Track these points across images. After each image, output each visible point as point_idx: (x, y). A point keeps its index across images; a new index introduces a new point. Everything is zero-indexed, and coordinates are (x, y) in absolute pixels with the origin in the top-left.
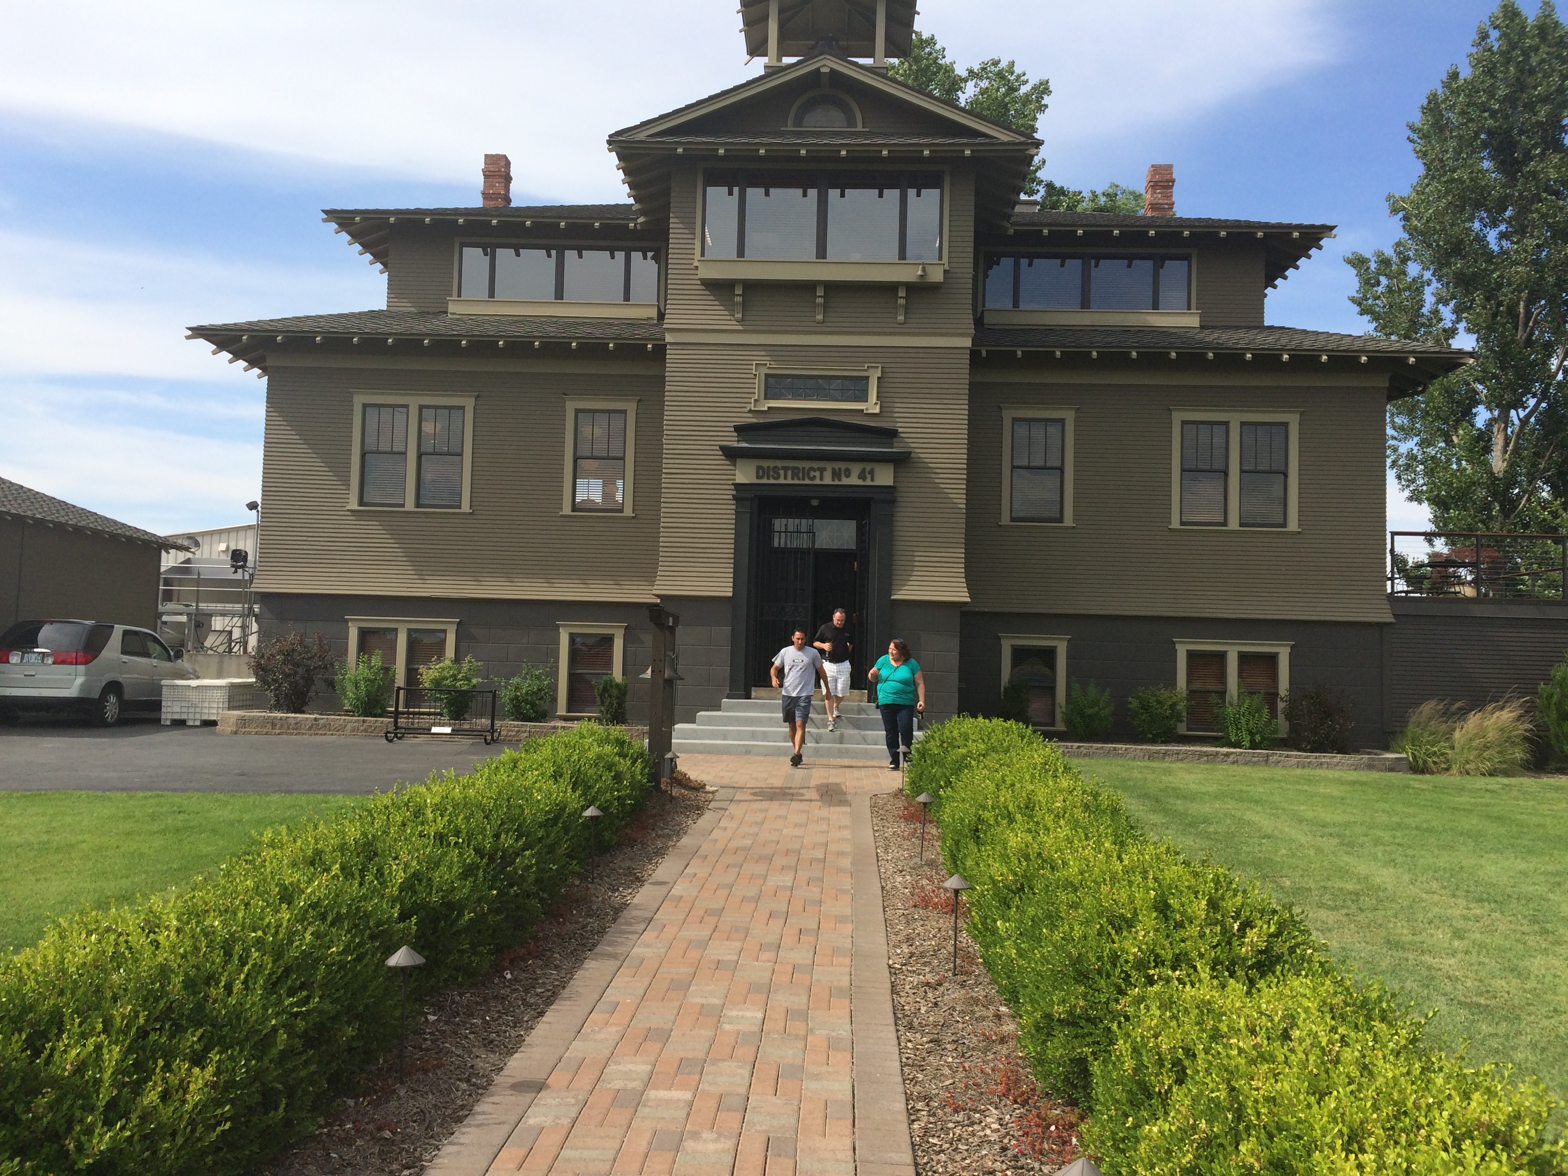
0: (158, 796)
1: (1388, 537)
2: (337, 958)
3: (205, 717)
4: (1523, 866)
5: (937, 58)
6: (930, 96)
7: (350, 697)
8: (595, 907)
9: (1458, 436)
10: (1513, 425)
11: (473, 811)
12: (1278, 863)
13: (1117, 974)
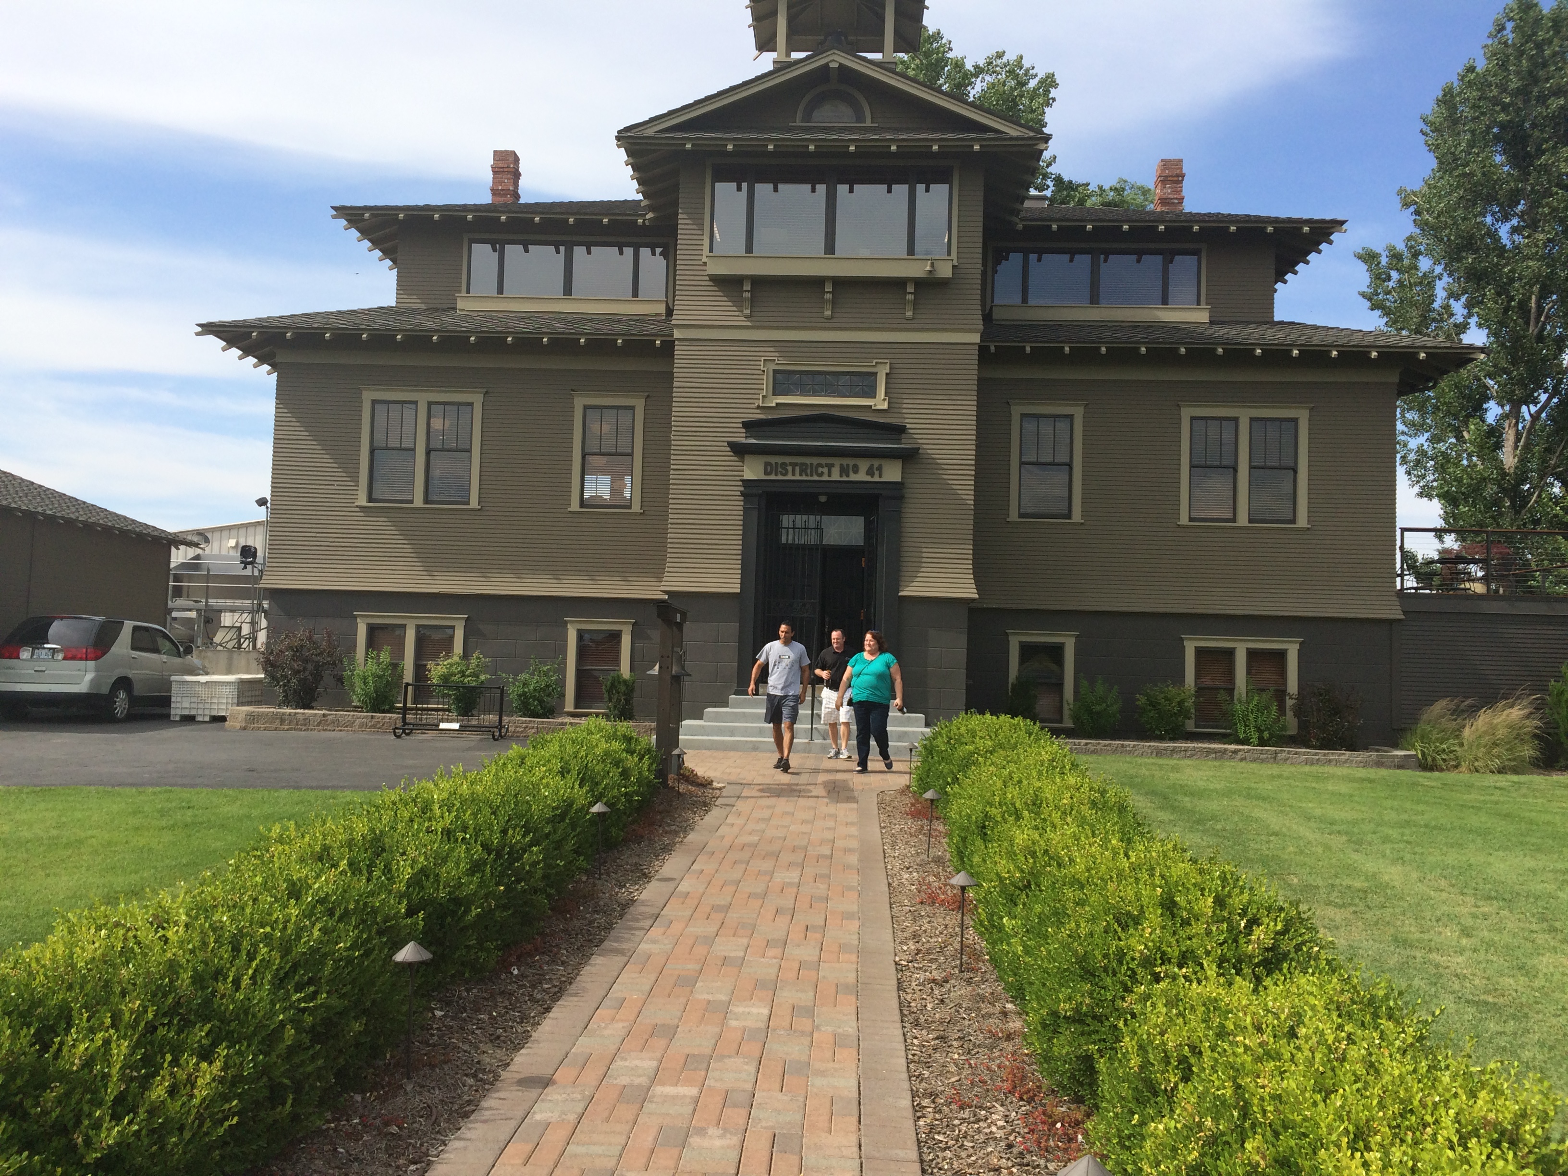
0: (166, 791)
1: (1398, 533)
2: (345, 954)
3: (214, 713)
4: (1532, 864)
5: (944, 52)
6: (939, 90)
7: (358, 692)
8: (601, 903)
9: (1469, 432)
10: (1524, 420)
11: (481, 807)
12: (1286, 860)
13: (1123, 972)
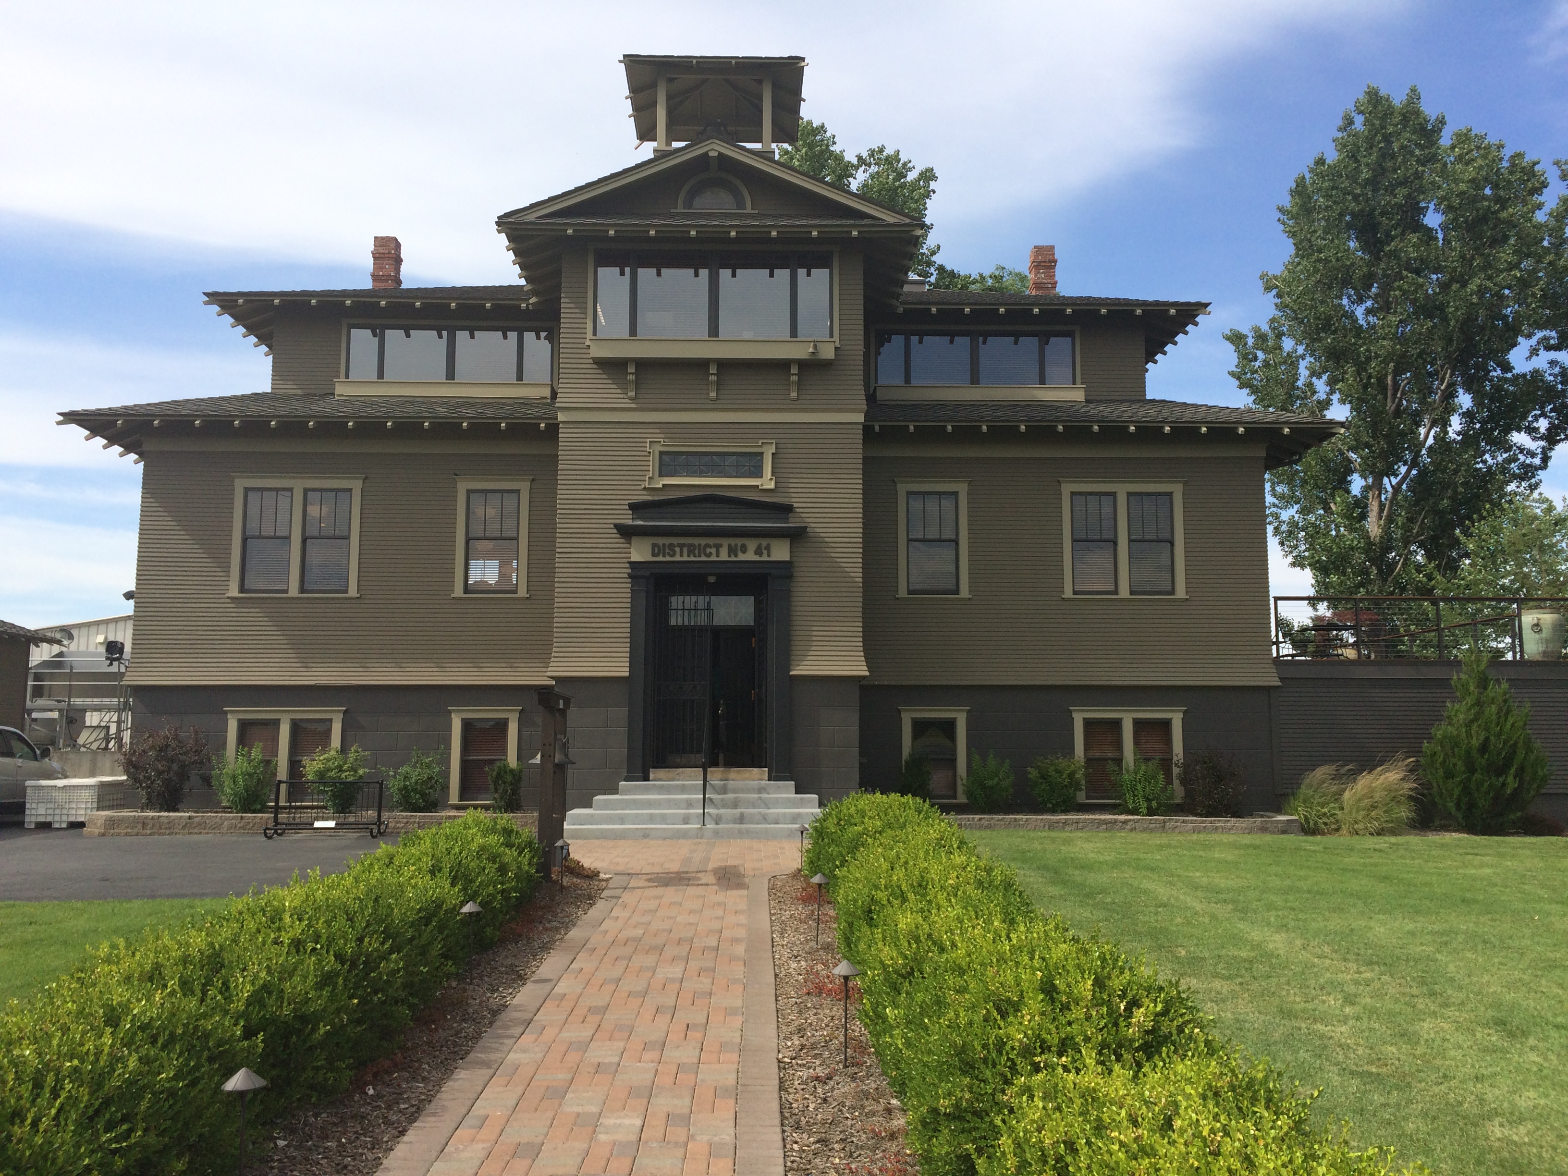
0: (8, 907)
1: (1272, 602)
2: (167, 1085)
3: (72, 819)
4: (1410, 926)
5: (827, 146)
6: (822, 181)
7: (227, 792)
8: (471, 1011)
9: (1335, 504)
10: (1387, 492)
11: (336, 914)
12: (1174, 932)
13: (1003, 1063)
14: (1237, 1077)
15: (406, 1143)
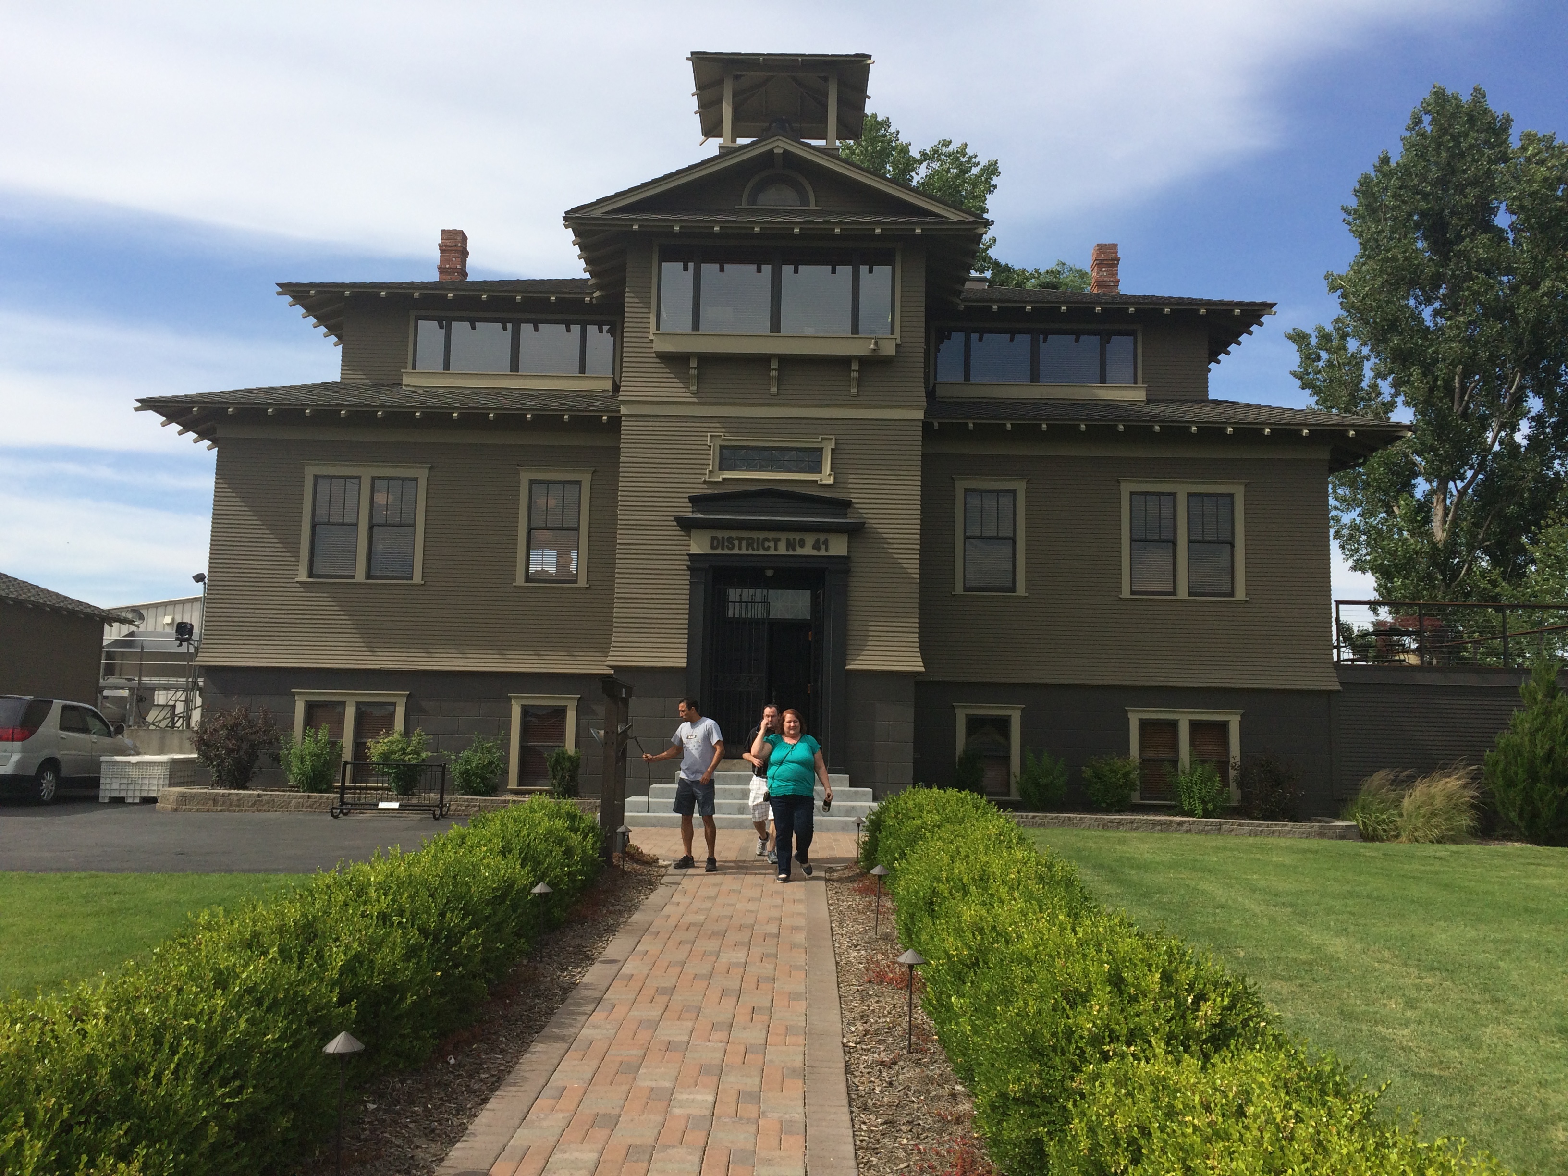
0: (91, 876)
1: (1334, 606)
2: (273, 1046)
3: (145, 794)
4: (1473, 934)
5: (892, 140)
6: (884, 177)
7: (295, 772)
8: (542, 987)
9: (1399, 507)
10: (1452, 495)
11: (418, 890)
12: (1232, 933)
13: (1072, 1051)
14: (1306, 1070)
15: (490, 1110)
